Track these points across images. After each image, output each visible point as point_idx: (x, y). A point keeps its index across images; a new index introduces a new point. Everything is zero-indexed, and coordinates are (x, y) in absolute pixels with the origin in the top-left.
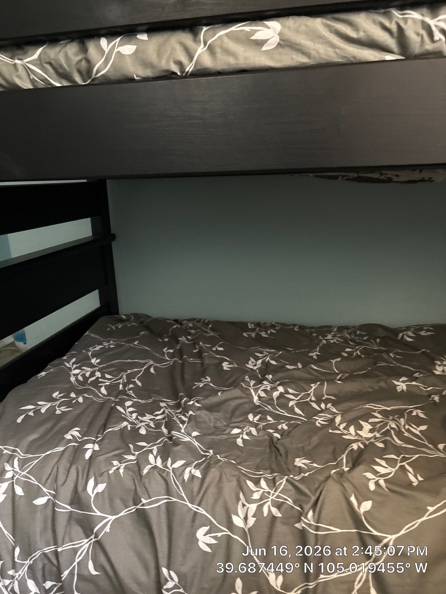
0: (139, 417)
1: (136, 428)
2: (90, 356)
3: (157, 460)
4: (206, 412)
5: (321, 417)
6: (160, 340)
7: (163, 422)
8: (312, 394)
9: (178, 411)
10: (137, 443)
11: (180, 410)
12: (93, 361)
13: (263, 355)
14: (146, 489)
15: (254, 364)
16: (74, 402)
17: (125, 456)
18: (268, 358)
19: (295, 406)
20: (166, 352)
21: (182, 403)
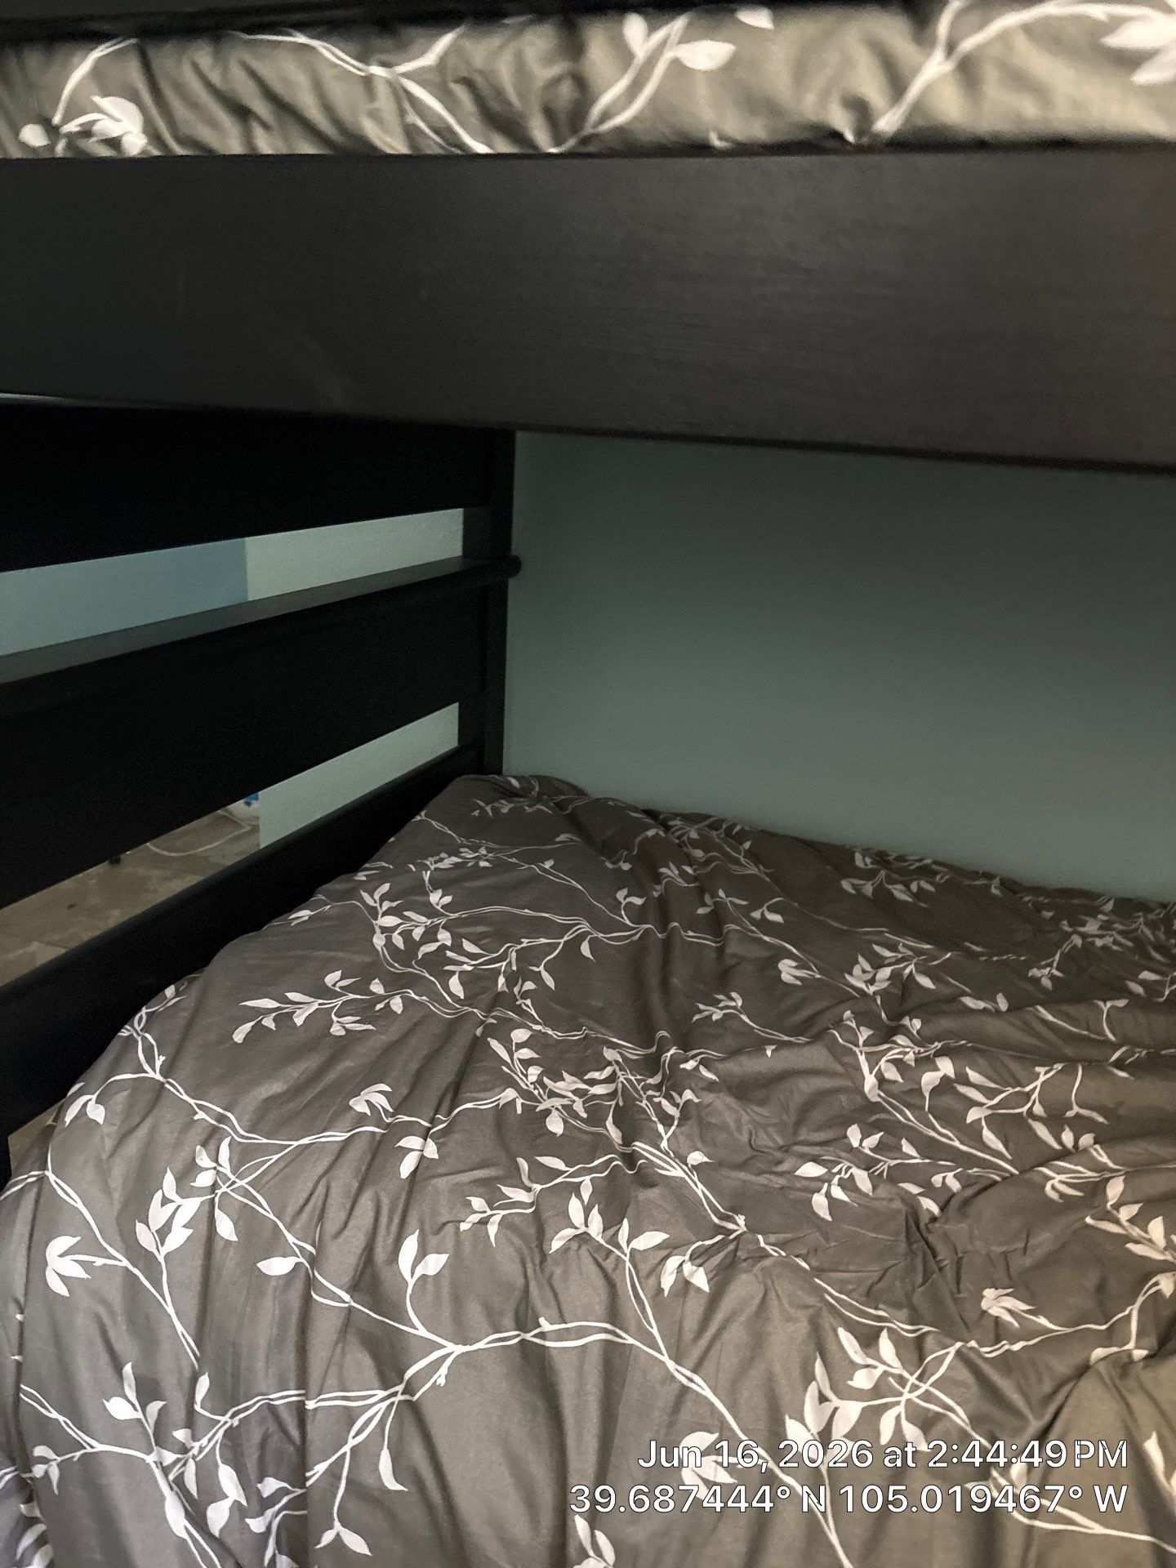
0: (545, 1079)
1: (538, 1110)
2: (427, 882)
3: (589, 1220)
4: (730, 1100)
5: (1060, 1171)
6: (610, 866)
7: (611, 1105)
8: (1035, 1095)
9: (650, 1081)
10: (538, 1158)
11: (654, 1080)
12: (435, 898)
13: (893, 954)
14: (556, 1295)
15: (869, 976)
16: (379, 1006)
17: (505, 1190)
18: (912, 967)
19: (983, 1123)
20: (624, 903)
21: (665, 1060)
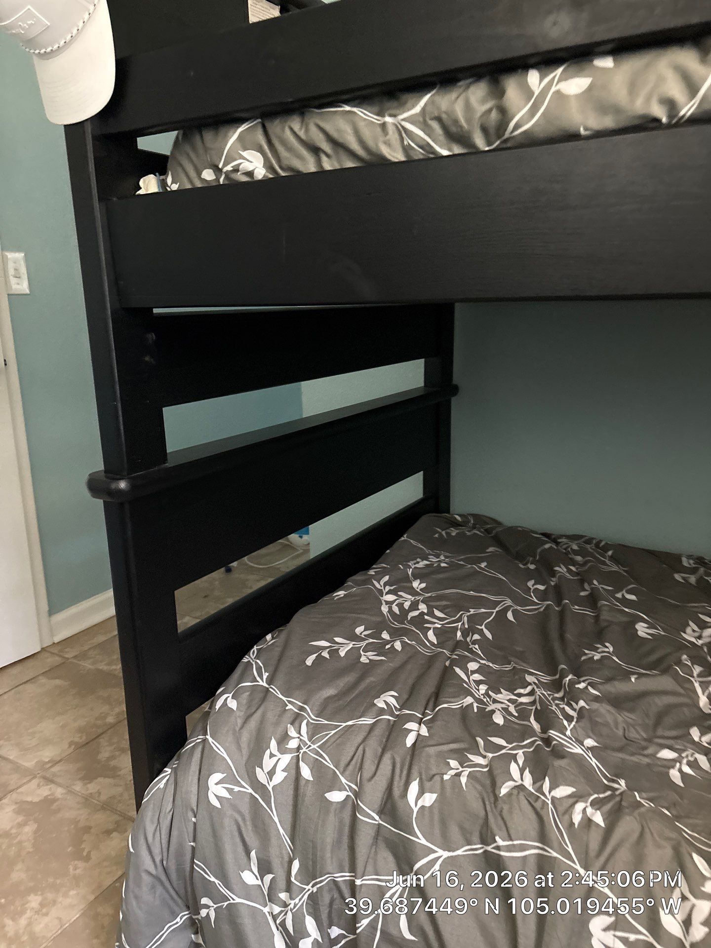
0: (490, 692)
1: (487, 710)
2: (410, 575)
3: (523, 777)
4: (609, 708)
6: (521, 566)
7: (532, 709)
9: (557, 695)
10: (489, 738)
11: (560, 695)
12: (416, 584)
14: (505, 823)
15: (697, 634)
16: (387, 647)
17: (470, 756)
20: (532, 588)
21: (565, 683)
